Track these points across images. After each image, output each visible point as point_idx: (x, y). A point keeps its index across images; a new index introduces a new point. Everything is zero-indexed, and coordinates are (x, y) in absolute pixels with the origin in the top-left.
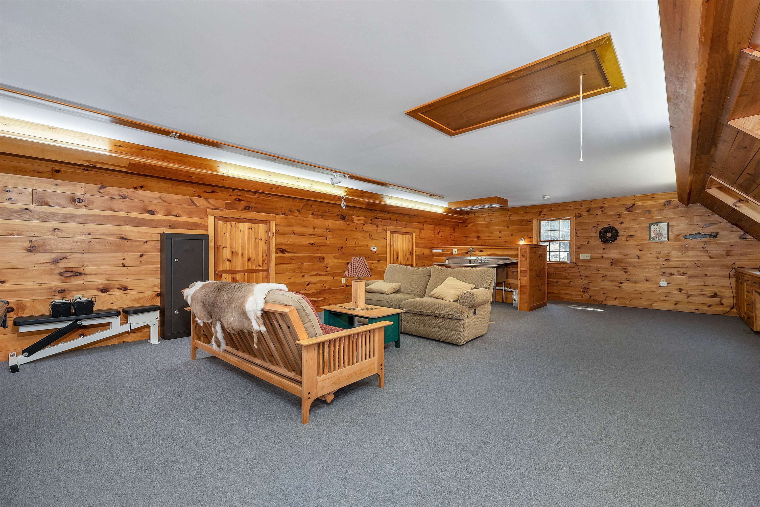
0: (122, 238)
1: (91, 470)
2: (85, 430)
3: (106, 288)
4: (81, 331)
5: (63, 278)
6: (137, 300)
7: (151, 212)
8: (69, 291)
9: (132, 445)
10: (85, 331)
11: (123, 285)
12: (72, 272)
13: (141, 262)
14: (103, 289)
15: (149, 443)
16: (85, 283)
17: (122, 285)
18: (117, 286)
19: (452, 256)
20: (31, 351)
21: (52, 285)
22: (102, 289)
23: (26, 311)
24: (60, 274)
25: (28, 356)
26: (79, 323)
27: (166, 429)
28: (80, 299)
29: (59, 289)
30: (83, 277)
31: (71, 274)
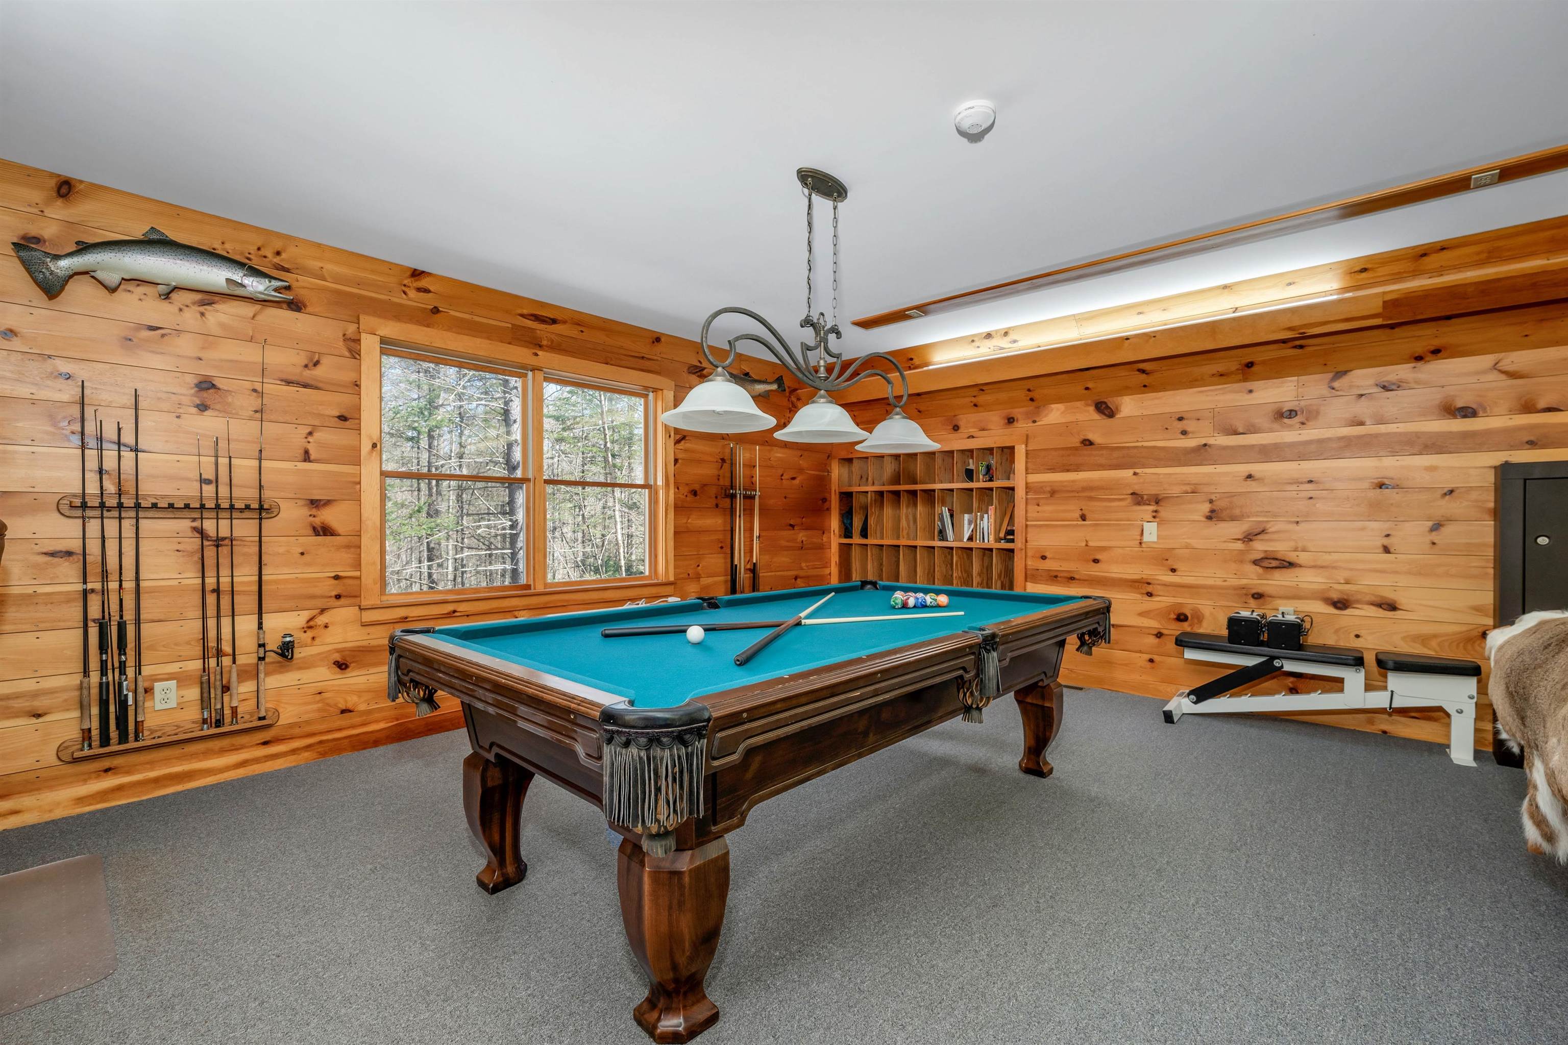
0: (1381, 486)
1: (1094, 944)
2: (1154, 871)
3: (1345, 600)
4: (1292, 683)
5: (1259, 570)
6: (1424, 639)
7: (1468, 412)
8: (1271, 597)
9: (1186, 955)
10: (1300, 684)
11: (1386, 598)
12: (1277, 559)
13: (1434, 544)
14: (1339, 601)
15: (1216, 977)
16: (1302, 585)
17: (1382, 597)
18: (1368, 598)
20: (1201, 694)
21: (1244, 582)
22: (1336, 600)
23: (1205, 624)
24: (1256, 562)
25: (1195, 703)
26: (1277, 663)
27: (1277, 977)
28: (1283, 617)
29: (1254, 591)
30: (1296, 571)
31: (1274, 563)
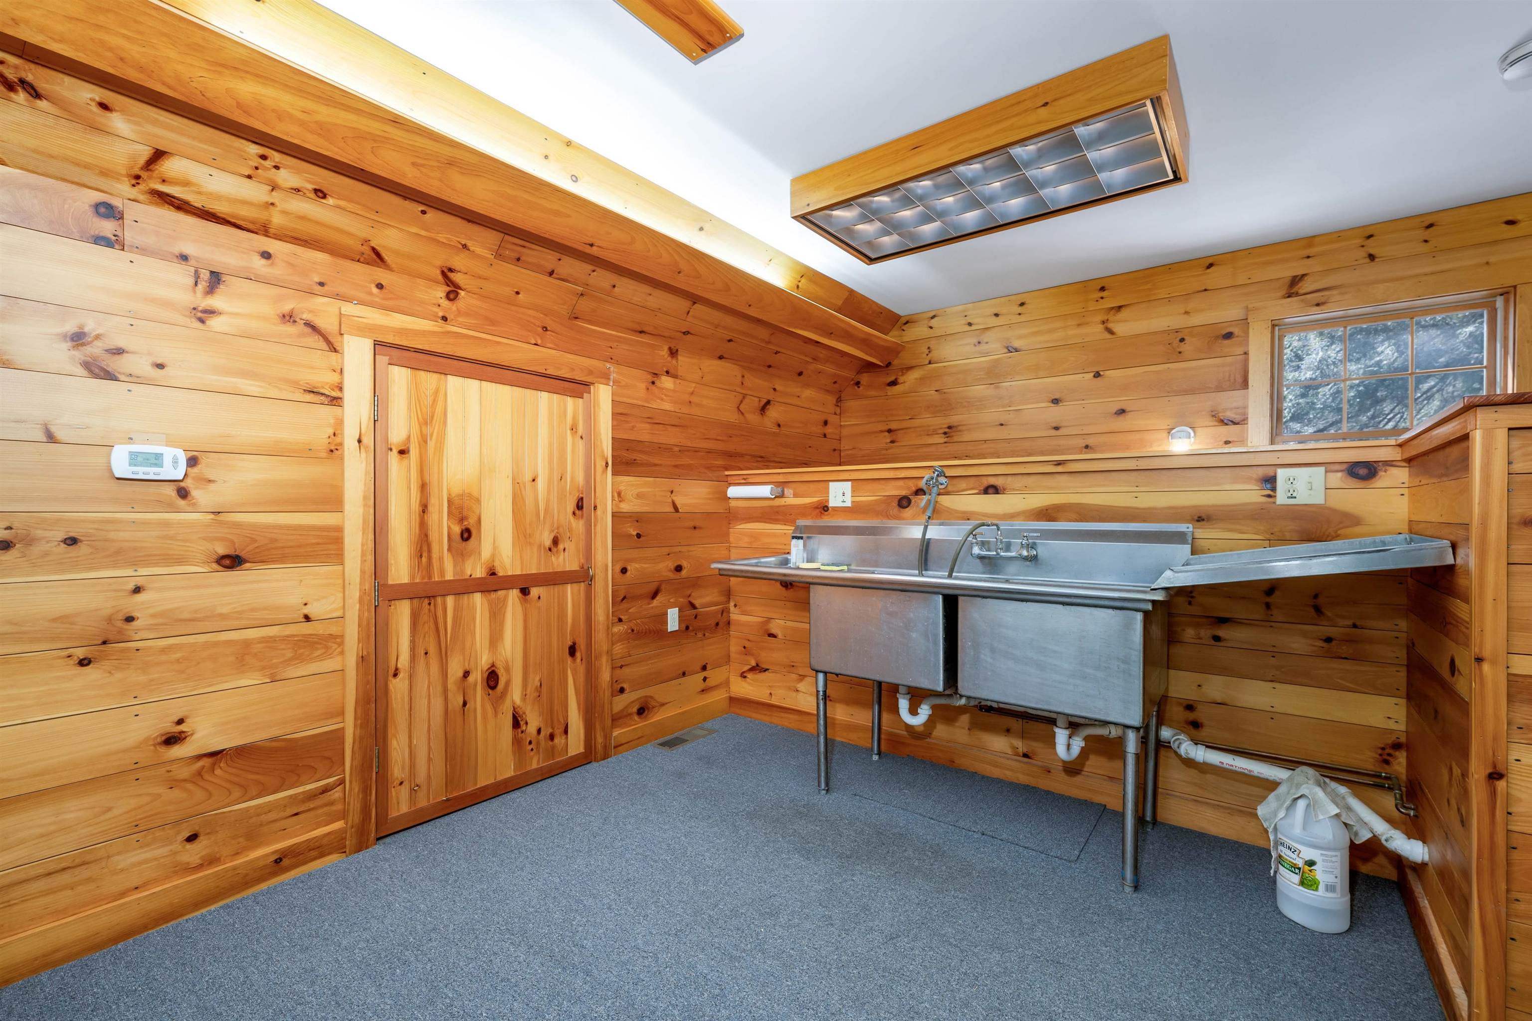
19: (827, 521)
